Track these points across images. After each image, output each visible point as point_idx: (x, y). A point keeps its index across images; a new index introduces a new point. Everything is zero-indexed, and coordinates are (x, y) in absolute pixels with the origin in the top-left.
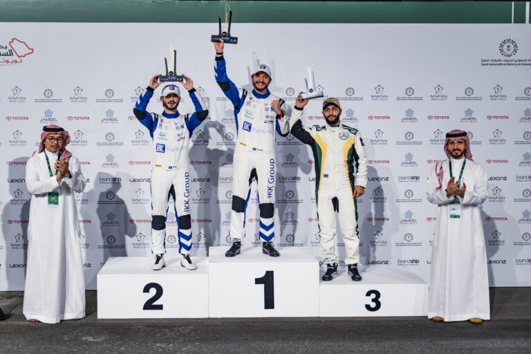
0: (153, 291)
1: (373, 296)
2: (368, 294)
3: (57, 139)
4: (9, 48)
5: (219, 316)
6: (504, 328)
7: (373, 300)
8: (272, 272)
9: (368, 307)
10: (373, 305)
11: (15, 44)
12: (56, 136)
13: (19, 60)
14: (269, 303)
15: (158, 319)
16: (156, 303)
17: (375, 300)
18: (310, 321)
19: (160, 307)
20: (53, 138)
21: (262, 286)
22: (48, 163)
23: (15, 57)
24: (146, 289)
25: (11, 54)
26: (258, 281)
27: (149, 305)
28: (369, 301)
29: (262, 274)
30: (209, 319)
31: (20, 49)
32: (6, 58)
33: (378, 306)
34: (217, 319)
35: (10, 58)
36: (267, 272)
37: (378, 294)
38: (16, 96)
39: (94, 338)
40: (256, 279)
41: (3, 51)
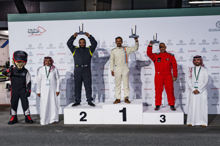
0: (83, 115)
1: (163, 117)
2: (161, 116)
3: (48, 61)
4: (37, 30)
5: (107, 124)
6: (211, 129)
7: (163, 119)
8: (125, 108)
9: (161, 121)
10: (163, 120)
11: (40, 29)
12: (48, 60)
13: (41, 34)
14: (125, 119)
15: (85, 124)
16: (84, 119)
18: (139, 126)
19: (86, 120)
20: (47, 61)
21: (122, 113)
22: (46, 70)
23: (39, 33)
24: (81, 114)
25: (38, 32)
27: (82, 120)
28: (161, 119)
29: (122, 109)
30: (103, 124)
31: (41, 30)
32: (37, 33)
33: (165, 121)
36: (124, 108)
37: (165, 116)
38: (40, 47)
39: (60, 131)
40: (120, 111)
41: (35, 31)
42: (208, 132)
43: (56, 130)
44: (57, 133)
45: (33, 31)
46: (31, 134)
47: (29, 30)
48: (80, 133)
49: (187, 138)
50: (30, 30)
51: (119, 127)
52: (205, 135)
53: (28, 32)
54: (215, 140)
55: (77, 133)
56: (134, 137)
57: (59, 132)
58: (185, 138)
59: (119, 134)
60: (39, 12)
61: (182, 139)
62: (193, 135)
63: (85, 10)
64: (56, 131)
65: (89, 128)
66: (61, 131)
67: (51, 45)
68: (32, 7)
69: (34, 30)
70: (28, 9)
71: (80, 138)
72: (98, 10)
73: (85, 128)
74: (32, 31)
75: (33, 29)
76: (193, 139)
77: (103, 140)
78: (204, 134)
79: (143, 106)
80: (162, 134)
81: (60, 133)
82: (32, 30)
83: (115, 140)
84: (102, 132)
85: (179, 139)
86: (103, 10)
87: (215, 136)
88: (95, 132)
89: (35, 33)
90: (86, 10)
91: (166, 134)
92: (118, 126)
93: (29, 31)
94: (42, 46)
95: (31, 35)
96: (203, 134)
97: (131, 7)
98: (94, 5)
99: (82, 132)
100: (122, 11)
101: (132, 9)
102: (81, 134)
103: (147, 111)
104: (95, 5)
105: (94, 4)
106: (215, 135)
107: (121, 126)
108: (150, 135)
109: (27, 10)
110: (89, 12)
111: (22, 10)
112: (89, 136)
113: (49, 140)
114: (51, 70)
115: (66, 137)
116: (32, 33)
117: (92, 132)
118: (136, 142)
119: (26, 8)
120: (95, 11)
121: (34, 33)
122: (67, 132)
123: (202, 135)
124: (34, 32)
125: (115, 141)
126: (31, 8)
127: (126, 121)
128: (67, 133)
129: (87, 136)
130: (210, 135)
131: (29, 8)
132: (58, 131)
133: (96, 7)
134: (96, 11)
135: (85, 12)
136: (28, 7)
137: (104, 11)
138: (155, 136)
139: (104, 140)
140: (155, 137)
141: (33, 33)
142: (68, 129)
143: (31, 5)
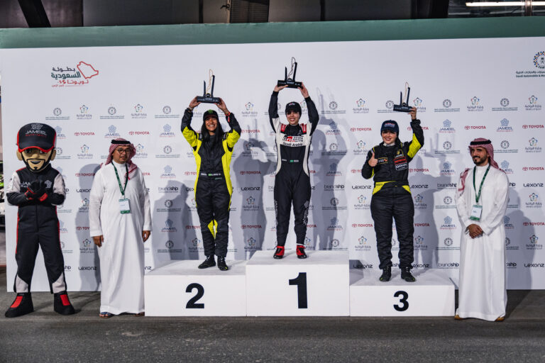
0: (195, 291)
1: (401, 297)
2: (397, 295)
3: (125, 151)
4: (77, 70)
5: (256, 315)
6: (523, 328)
7: (401, 301)
8: (305, 274)
9: (396, 307)
10: (401, 305)
11: (82, 67)
12: (125, 148)
13: (85, 81)
14: (303, 303)
15: (199, 317)
16: (196, 303)
17: (403, 301)
18: (340, 321)
19: (202, 306)
20: (121, 150)
21: (295, 287)
22: (117, 174)
23: (82, 79)
24: (189, 289)
25: (79, 76)
26: (292, 282)
27: (191, 304)
28: (397, 301)
29: (295, 276)
30: (246, 317)
31: (87, 71)
32: (75, 79)
33: (406, 306)
34: (254, 317)
35: (78, 80)
36: (300, 274)
37: (406, 295)
38: (84, 115)
39: (134, 335)
40: (290, 281)
41: (72, 73)
42: (516, 336)
43: (123, 332)
44: (125, 338)
45: (66, 73)
46: (58, 341)
47: (54, 69)
48: (186, 338)
49: (464, 350)
50: (57, 69)
51: (288, 323)
52: (510, 342)
53: (53, 76)
54: (534, 354)
55: (178, 338)
56: (327, 349)
57: (131, 337)
58: (458, 350)
59: (287, 340)
60: (82, 25)
61: (451, 352)
62: (478, 342)
63: (201, 21)
64: (123, 334)
65: (211, 326)
66: (137, 335)
67: (112, 110)
68: (62, 12)
69: (68, 69)
70: (52, 16)
71: (187, 350)
72: (233, 20)
73: (201, 325)
74: (61, 74)
75: (65, 68)
76: (480, 354)
77: (246, 357)
78: (508, 340)
79: (350, 268)
80: (400, 341)
81: (134, 338)
82: (62, 71)
83: (279, 357)
84: (244, 336)
85: (443, 353)
86: (248, 22)
87: (535, 344)
88: (225, 336)
89: (70, 79)
90: (204, 19)
91: (409, 341)
92: (286, 321)
93: (55, 73)
94: (89, 112)
95: (59, 84)
96: (503, 339)
97: (319, 14)
98: (224, 8)
99: (192, 337)
100: (296, 23)
101: (323, 19)
102: (189, 343)
103: (361, 281)
104: (226, 6)
105: (224, 6)
106: (534, 342)
107: (294, 321)
108: (369, 344)
109: (49, 18)
110: (211, 24)
111: (37, 19)
112: (211, 346)
113: (104, 357)
114: (131, 175)
115: (150, 348)
116: (61, 79)
117: (218, 337)
118: (333, 360)
119: (48, 13)
120: (226, 22)
121: (67, 79)
122: (153, 335)
123: (500, 342)
124: (68, 76)
125: (279, 360)
126: (59, 15)
127: (306, 307)
128: (154, 340)
129: (205, 345)
130: (521, 342)
131: (55, 13)
132: (129, 334)
133: (229, 12)
134: (230, 22)
135: (201, 25)
136: (52, 10)
137: (251, 24)
138: (380, 344)
139: (250, 356)
140: (382, 348)
141: (65, 78)
142: (155, 329)
143: (59, 7)
